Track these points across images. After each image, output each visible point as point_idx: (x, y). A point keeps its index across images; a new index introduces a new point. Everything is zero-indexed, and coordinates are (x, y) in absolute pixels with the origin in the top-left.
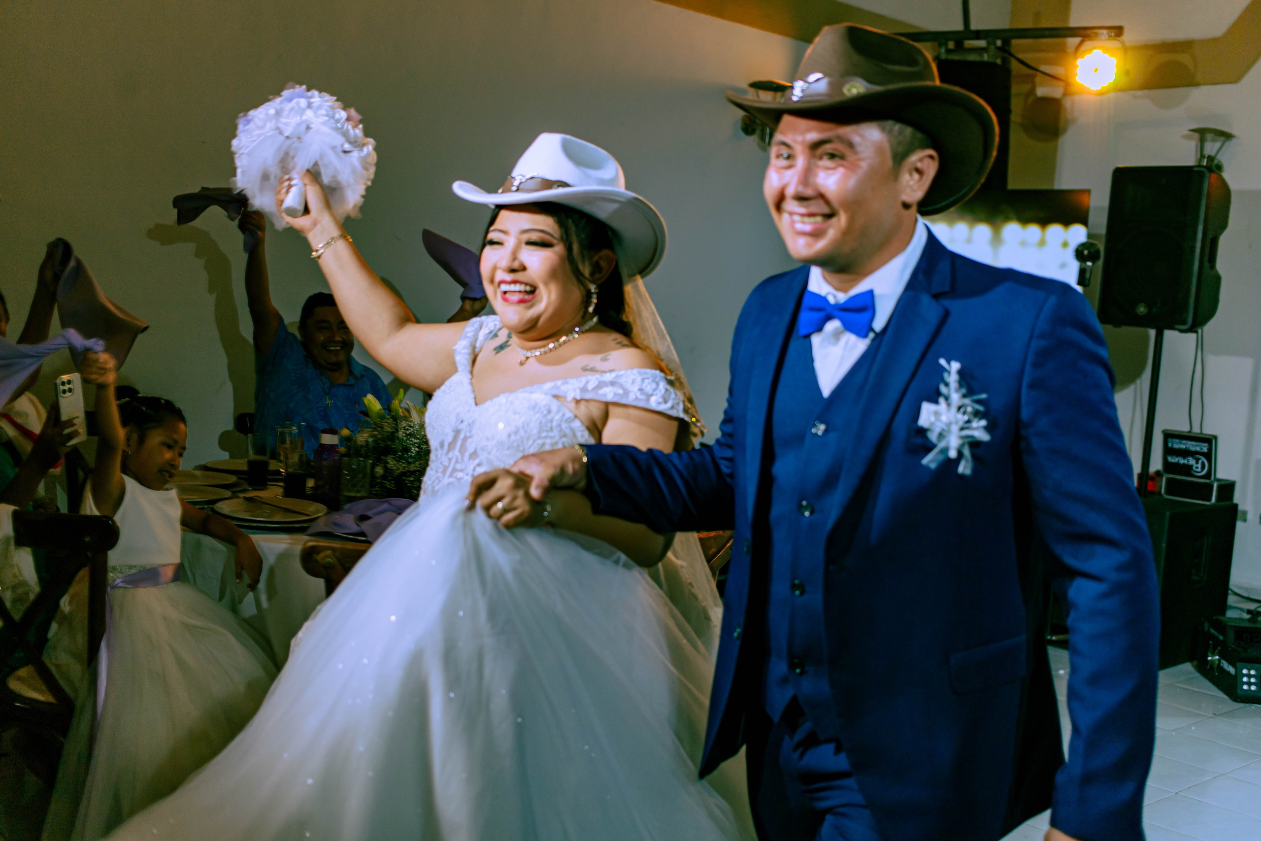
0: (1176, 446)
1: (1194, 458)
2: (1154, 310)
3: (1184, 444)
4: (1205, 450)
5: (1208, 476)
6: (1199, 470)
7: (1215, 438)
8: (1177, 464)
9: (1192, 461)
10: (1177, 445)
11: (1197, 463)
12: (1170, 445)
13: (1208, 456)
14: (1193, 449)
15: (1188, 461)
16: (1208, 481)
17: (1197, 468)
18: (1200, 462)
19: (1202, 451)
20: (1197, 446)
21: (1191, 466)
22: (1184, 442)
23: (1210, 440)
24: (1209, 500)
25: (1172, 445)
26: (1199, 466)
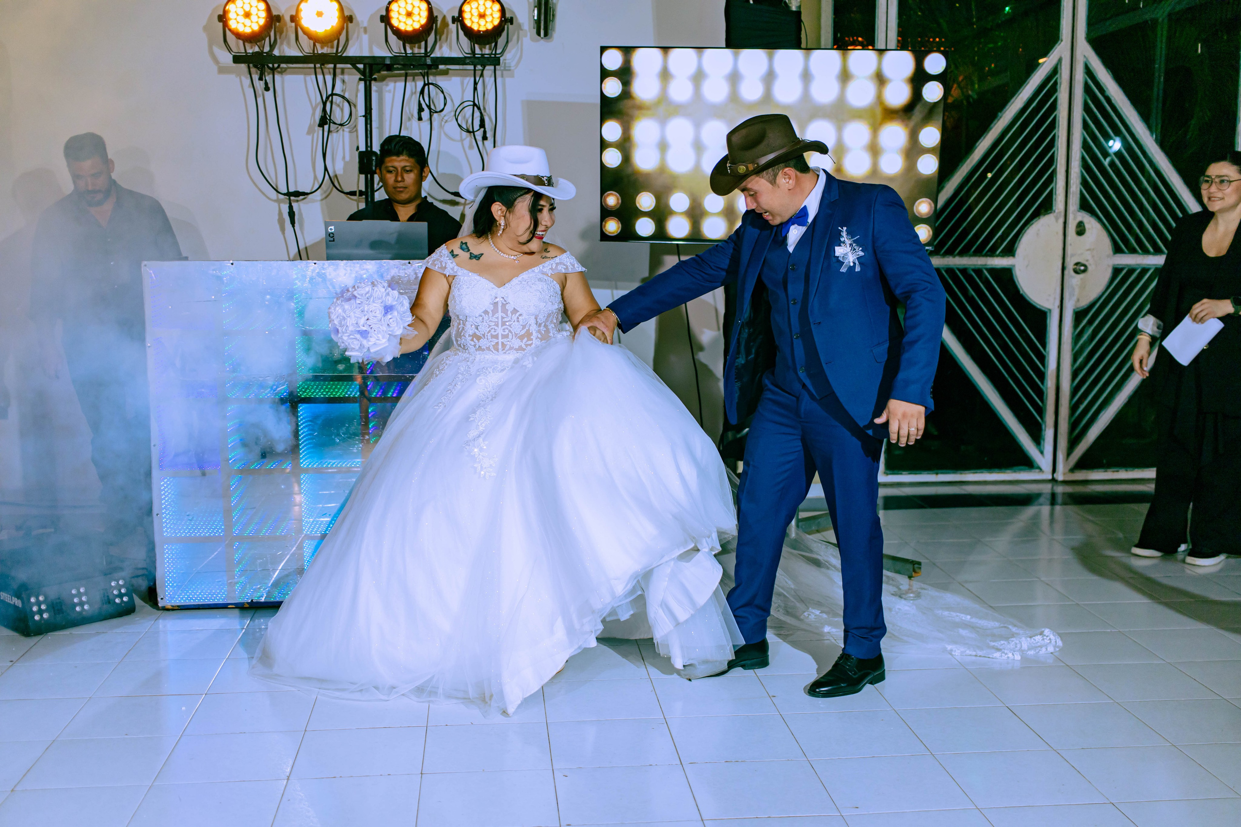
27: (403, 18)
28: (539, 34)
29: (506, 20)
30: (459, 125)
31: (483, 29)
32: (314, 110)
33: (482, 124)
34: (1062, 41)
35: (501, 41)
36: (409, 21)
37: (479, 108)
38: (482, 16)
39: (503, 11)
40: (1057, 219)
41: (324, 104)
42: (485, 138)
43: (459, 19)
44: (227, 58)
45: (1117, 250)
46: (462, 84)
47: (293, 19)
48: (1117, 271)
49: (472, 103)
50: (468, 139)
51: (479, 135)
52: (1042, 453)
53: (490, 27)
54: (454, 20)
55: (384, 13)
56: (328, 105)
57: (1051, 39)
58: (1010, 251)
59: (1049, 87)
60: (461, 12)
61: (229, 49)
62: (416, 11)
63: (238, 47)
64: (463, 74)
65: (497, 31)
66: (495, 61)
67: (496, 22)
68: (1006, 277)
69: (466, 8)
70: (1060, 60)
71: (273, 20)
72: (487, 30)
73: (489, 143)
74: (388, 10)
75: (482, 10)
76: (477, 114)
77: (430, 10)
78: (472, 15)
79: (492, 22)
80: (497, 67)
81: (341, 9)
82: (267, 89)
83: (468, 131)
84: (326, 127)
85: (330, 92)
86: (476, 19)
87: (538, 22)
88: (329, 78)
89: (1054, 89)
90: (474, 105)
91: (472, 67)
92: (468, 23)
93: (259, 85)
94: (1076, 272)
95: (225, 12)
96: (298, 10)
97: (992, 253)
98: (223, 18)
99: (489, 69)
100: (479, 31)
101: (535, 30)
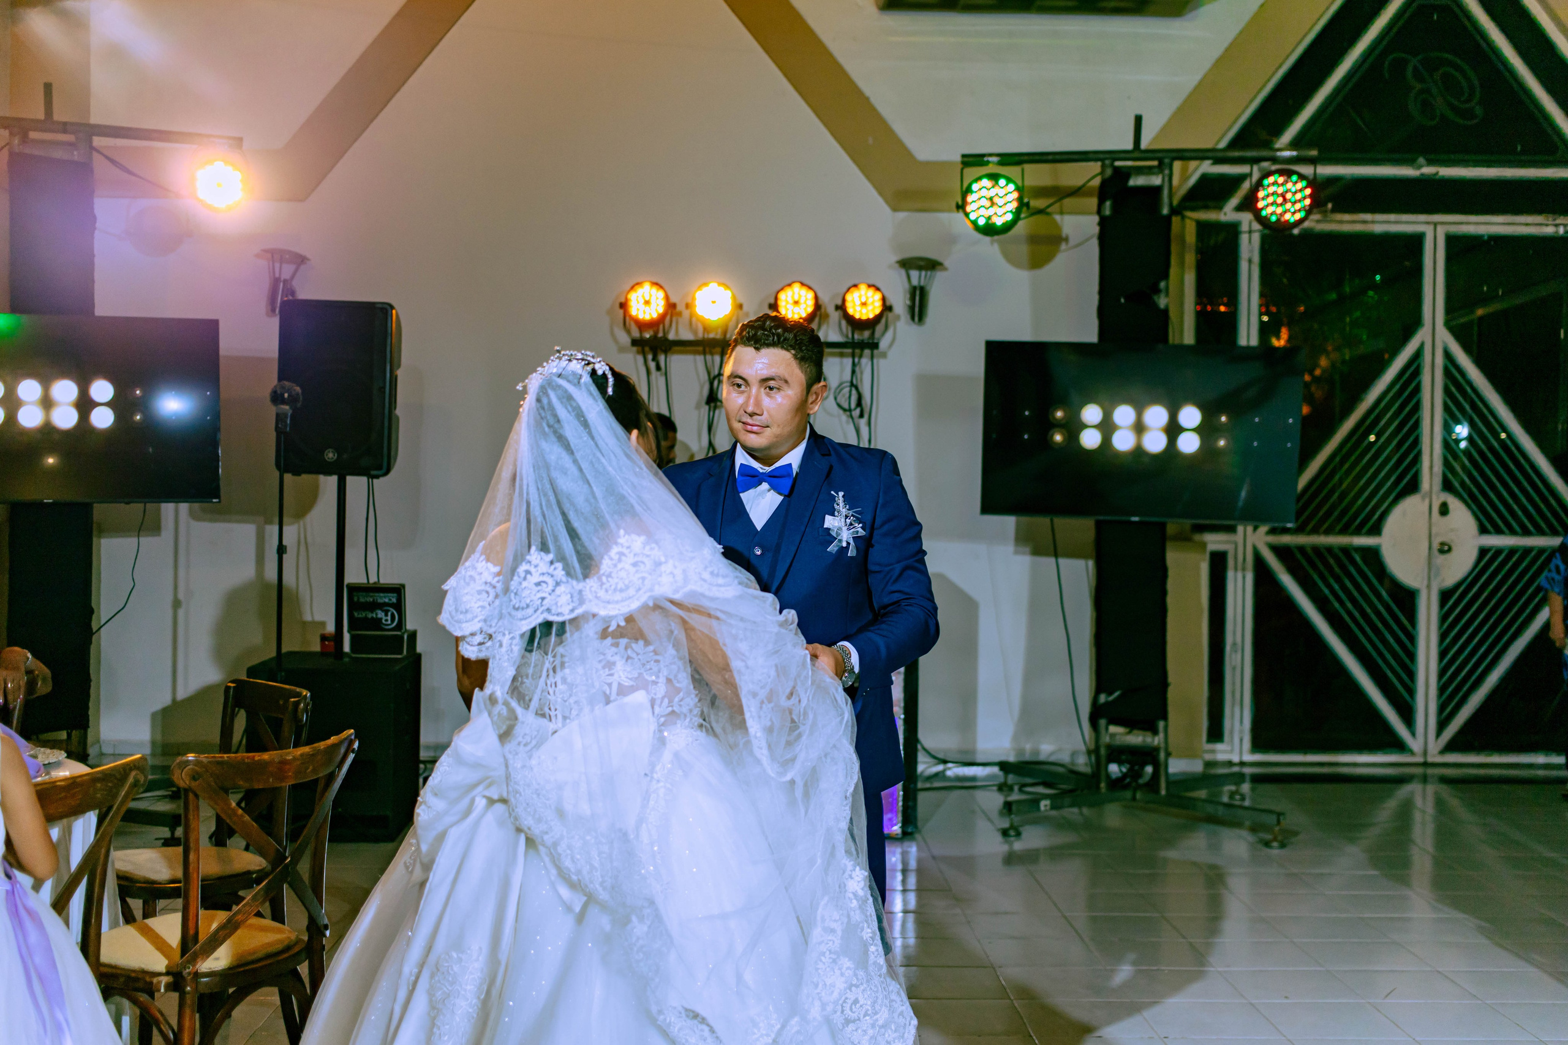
0: (362, 600)
1: (383, 611)
2: (345, 456)
3: (371, 597)
4: (394, 600)
5: (400, 626)
6: (389, 622)
7: (403, 586)
8: (366, 618)
9: (380, 614)
10: (364, 598)
11: (386, 615)
12: (356, 599)
13: (399, 606)
14: (380, 601)
15: (376, 614)
16: (399, 633)
17: (386, 620)
18: (389, 614)
19: (390, 602)
20: (385, 597)
21: (381, 619)
22: (371, 594)
23: (398, 590)
24: (401, 653)
25: (358, 599)
26: (389, 618)
27: (791, 307)
28: (913, 318)
29: (887, 308)
30: (839, 406)
31: (864, 317)
32: (702, 387)
33: (859, 403)
34: (1423, 325)
35: (879, 328)
36: (797, 309)
37: (857, 388)
38: (864, 304)
39: (884, 299)
40: (1423, 498)
41: (711, 384)
42: (861, 416)
43: (841, 307)
44: (625, 339)
45: (1483, 530)
46: (841, 364)
47: (687, 306)
48: (1483, 552)
49: (848, 384)
50: (844, 417)
51: (857, 412)
52: (1413, 734)
53: (871, 316)
54: (837, 308)
55: (772, 301)
56: (716, 383)
57: (1413, 324)
58: (1376, 530)
59: (1413, 370)
60: (844, 301)
61: (628, 332)
62: (802, 301)
63: (636, 333)
64: (842, 355)
65: (878, 319)
66: (874, 346)
67: (878, 311)
68: (1373, 556)
69: (849, 297)
70: (1422, 345)
71: (671, 306)
72: (868, 319)
73: (863, 422)
74: (776, 299)
75: (863, 301)
76: (854, 392)
77: (816, 298)
78: (855, 305)
79: (873, 310)
80: (875, 352)
81: (734, 298)
82: (658, 368)
83: (845, 410)
84: (712, 405)
85: (716, 372)
86: (858, 308)
87: (912, 308)
88: (717, 358)
89: (1417, 373)
90: (852, 385)
91: (850, 351)
92: (850, 311)
93: (652, 365)
94: (1441, 552)
95: (627, 300)
96: (693, 299)
97: (1358, 532)
98: (624, 306)
99: (867, 352)
100: (860, 319)
101: (909, 317)
